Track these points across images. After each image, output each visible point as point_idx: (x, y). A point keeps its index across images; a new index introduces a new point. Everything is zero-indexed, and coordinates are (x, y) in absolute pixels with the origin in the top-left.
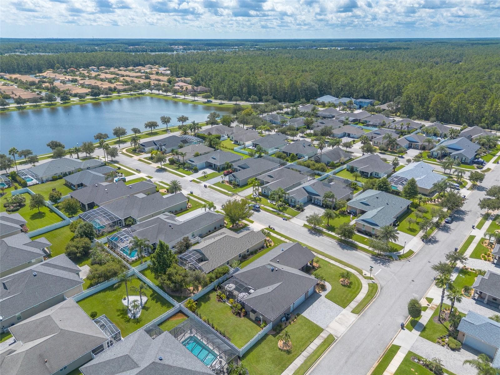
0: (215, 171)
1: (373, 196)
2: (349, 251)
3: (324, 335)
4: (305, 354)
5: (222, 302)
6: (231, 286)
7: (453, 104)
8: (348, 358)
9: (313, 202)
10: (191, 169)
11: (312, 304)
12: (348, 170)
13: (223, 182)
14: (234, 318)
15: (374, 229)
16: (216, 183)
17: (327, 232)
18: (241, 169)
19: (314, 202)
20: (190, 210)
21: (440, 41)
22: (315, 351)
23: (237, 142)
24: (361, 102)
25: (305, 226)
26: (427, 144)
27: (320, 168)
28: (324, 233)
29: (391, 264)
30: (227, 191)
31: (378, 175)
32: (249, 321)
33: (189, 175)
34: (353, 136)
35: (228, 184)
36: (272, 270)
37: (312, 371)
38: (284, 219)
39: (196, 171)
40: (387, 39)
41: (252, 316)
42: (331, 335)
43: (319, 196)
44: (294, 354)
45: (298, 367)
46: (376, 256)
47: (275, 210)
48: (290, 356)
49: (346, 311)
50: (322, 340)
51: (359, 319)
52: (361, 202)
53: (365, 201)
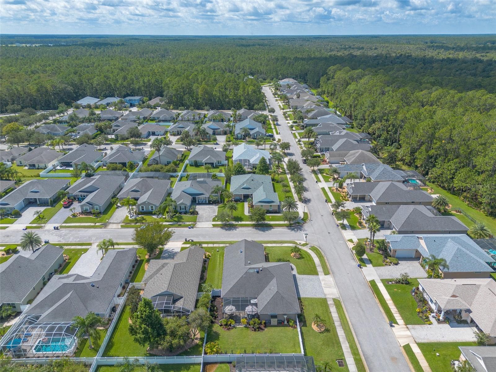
0: (45, 208)
1: (248, 180)
2: (269, 231)
3: (330, 302)
4: (337, 324)
5: (232, 329)
6: (229, 309)
7: (216, 93)
8: (361, 308)
9: (197, 202)
10: (8, 215)
12: (191, 165)
13: (74, 216)
14: (258, 334)
15: (271, 206)
16: (66, 220)
17: (237, 223)
18: (85, 194)
19: (199, 202)
20: (72, 261)
21: (135, 37)
22: (339, 317)
23: (34, 166)
24: (131, 100)
25: (214, 226)
26: (228, 128)
27: (171, 170)
28: (237, 225)
29: (305, 228)
30: (92, 224)
31: (221, 163)
32: (273, 328)
33: (12, 223)
34: (159, 133)
35: (84, 216)
36: (258, 272)
37: (355, 332)
38: (189, 228)
39: (18, 215)
40: (78, 35)
41: (274, 321)
42: (334, 300)
43: (203, 194)
44: (331, 329)
45: (345, 336)
46: (290, 227)
47: (172, 223)
48: (332, 332)
49: (322, 276)
50: (335, 307)
51: (334, 277)
52: (243, 188)
53: (245, 186)
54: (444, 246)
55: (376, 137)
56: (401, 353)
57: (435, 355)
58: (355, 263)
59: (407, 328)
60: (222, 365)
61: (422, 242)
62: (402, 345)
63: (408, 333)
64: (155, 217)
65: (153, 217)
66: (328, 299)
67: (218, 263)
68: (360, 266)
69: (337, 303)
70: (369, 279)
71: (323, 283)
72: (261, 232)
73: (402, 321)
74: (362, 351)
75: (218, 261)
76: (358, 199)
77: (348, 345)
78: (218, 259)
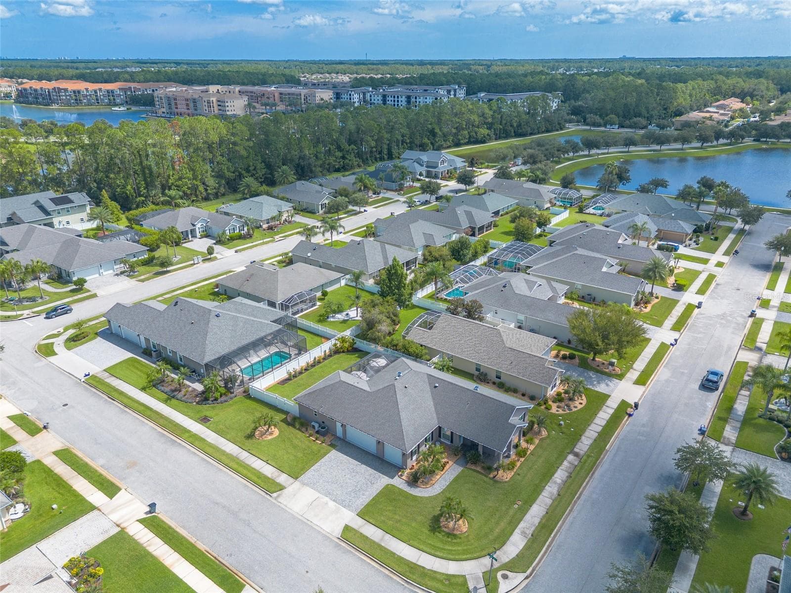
3: (283, 479)
11: (363, 463)
42: (281, 488)
45: (220, 447)
49: (349, 517)
50: (269, 476)
59: (118, 526)
62: (123, 491)
63: (115, 517)
66: (292, 480)
69: (271, 487)
71: (332, 504)
73: (131, 534)
74: (185, 447)
77: (209, 440)
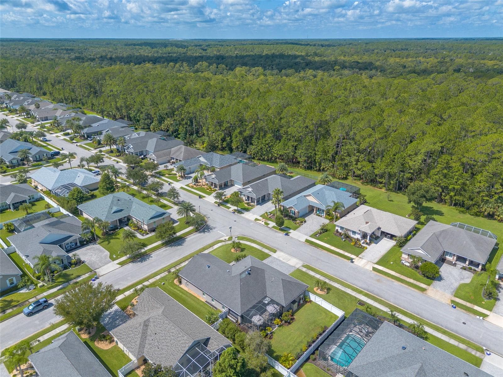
1: (113, 202)
2: (186, 243)
3: (304, 269)
4: (327, 281)
5: (272, 335)
6: (258, 320)
14: (294, 325)
15: (163, 219)
17: (144, 250)
19: (66, 249)
22: (322, 276)
25: (122, 264)
29: (211, 226)
31: (33, 198)
32: (297, 313)
36: (249, 274)
37: (342, 279)
41: (296, 306)
42: (304, 266)
43: (70, 236)
44: (330, 287)
45: (341, 286)
46: (197, 230)
47: (61, 286)
48: (333, 289)
49: (274, 255)
50: (310, 271)
51: (282, 251)
52: (114, 213)
53: (115, 209)
54: (325, 195)
55: (171, 133)
56: (376, 275)
57: (391, 264)
58: (281, 234)
59: (360, 258)
60: (304, 367)
61: (310, 198)
62: (371, 270)
63: (364, 260)
64: (23, 291)
65: (21, 292)
66: (300, 269)
67: (181, 294)
68: (287, 234)
69: (309, 268)
70: (304, 240)
71: (281, 259)
72: (179, 247)
73: (353, 255)
74: (360, 288)
75: (179, 292)
76: (223, 186)
77: (350, 290)
78: (175, 290)
